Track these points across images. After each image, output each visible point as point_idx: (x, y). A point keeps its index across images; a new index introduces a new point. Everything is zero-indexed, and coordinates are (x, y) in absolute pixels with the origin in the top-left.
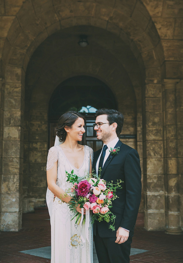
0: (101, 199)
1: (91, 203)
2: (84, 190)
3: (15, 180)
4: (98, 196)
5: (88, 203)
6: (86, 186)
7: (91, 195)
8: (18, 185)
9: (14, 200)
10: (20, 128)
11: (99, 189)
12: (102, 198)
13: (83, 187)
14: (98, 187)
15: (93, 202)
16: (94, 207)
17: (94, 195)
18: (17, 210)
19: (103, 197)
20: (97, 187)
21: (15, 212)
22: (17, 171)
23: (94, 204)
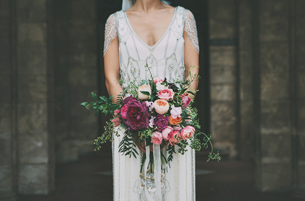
0: (176, 117)
1: (161, 132)
2: (139, 117)
3: (41, 112)
4: (169, 113)
5: (156, 135)
6: (138, 109)
7: (155, 117)
8: (45, 119)
9: (40, 144)
10: (45, 25)
11: (164, 101)
12: (176, 114)
13: (134, 114)
14: (159, 98)
15: (164, 129)
16: (170, 135)
17: (160, 115)
18: (46, 160)
19: (176, 112)
20: (159, 100)
21: (43, 164)
22: (42, 97)
23: (168, 130)
